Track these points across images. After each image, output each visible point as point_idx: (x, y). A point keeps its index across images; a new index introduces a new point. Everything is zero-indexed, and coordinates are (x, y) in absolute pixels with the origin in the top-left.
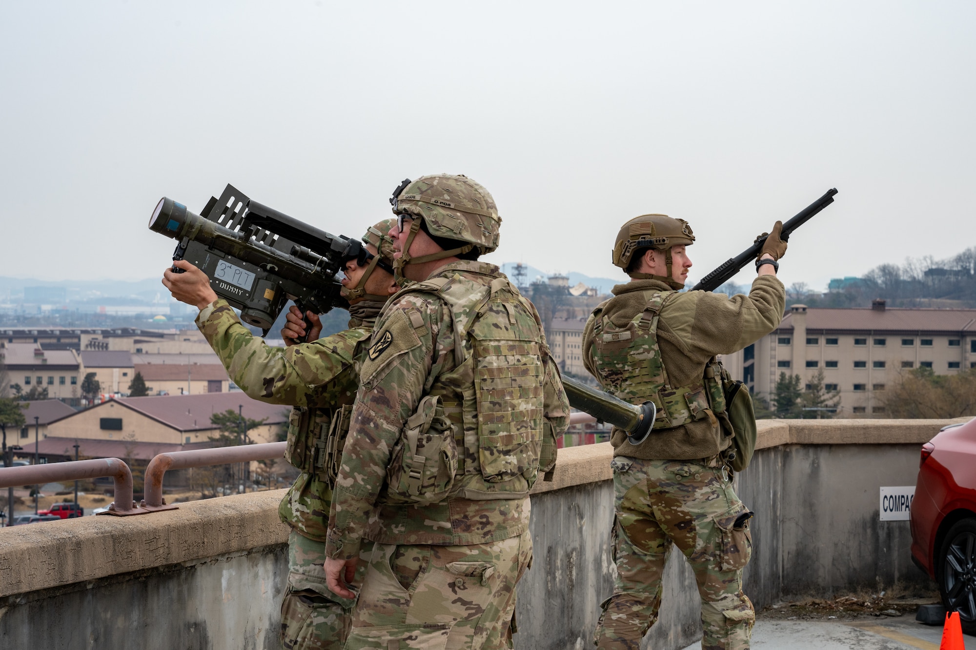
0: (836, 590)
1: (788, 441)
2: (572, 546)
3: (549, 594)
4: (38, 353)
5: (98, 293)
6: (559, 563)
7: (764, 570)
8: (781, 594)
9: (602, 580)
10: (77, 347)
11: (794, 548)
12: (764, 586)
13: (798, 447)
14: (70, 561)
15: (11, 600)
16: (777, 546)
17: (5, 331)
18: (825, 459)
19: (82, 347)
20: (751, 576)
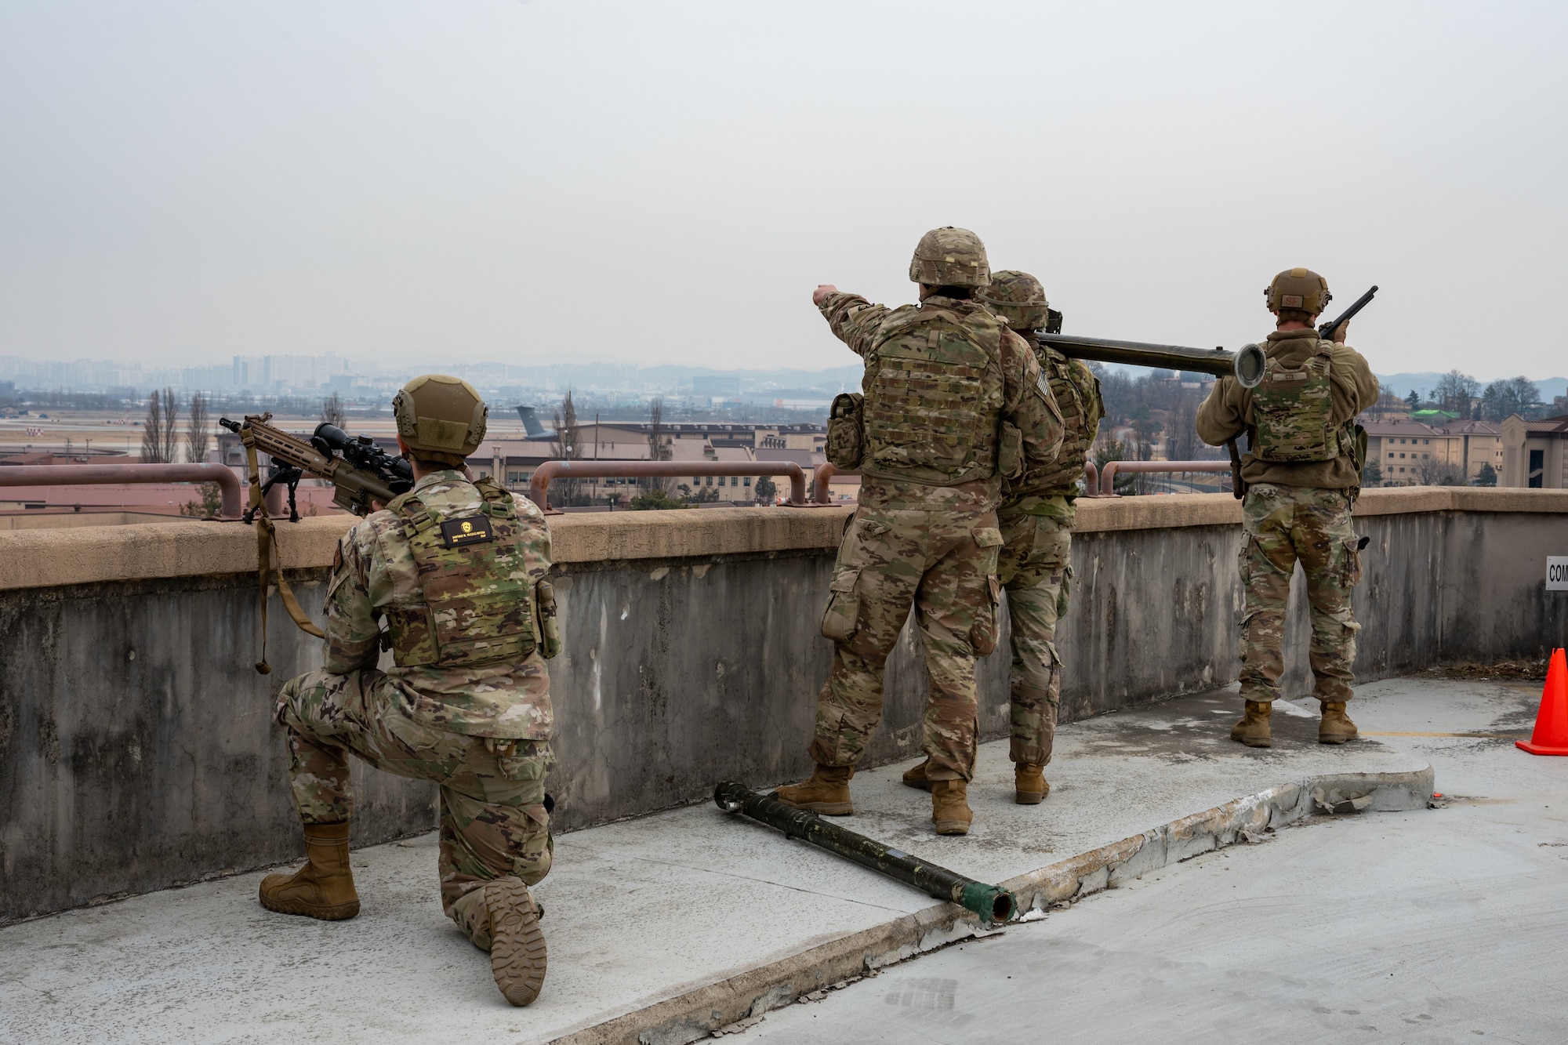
0: (1497, 657)
1: (1450, 508)
2: (1202, 580)
3: (1177, 621)
4: (708, 451)
5: (775, 384)
6: (1187, 594)
7: (1419, 632)
8: (1439, 659)
9: (1233, 616)
10: (751, 444)
11: (1454, 614)
12: (1419, 648)
13: (1461, 514)
14: (757, 534)
15: (713, 559)
16: (1435, 611)
17: (672, 426)
18: (1489, 527)
19: (757, 445)
20: (1402, 636)
